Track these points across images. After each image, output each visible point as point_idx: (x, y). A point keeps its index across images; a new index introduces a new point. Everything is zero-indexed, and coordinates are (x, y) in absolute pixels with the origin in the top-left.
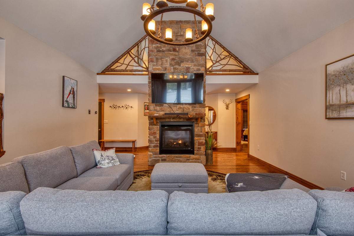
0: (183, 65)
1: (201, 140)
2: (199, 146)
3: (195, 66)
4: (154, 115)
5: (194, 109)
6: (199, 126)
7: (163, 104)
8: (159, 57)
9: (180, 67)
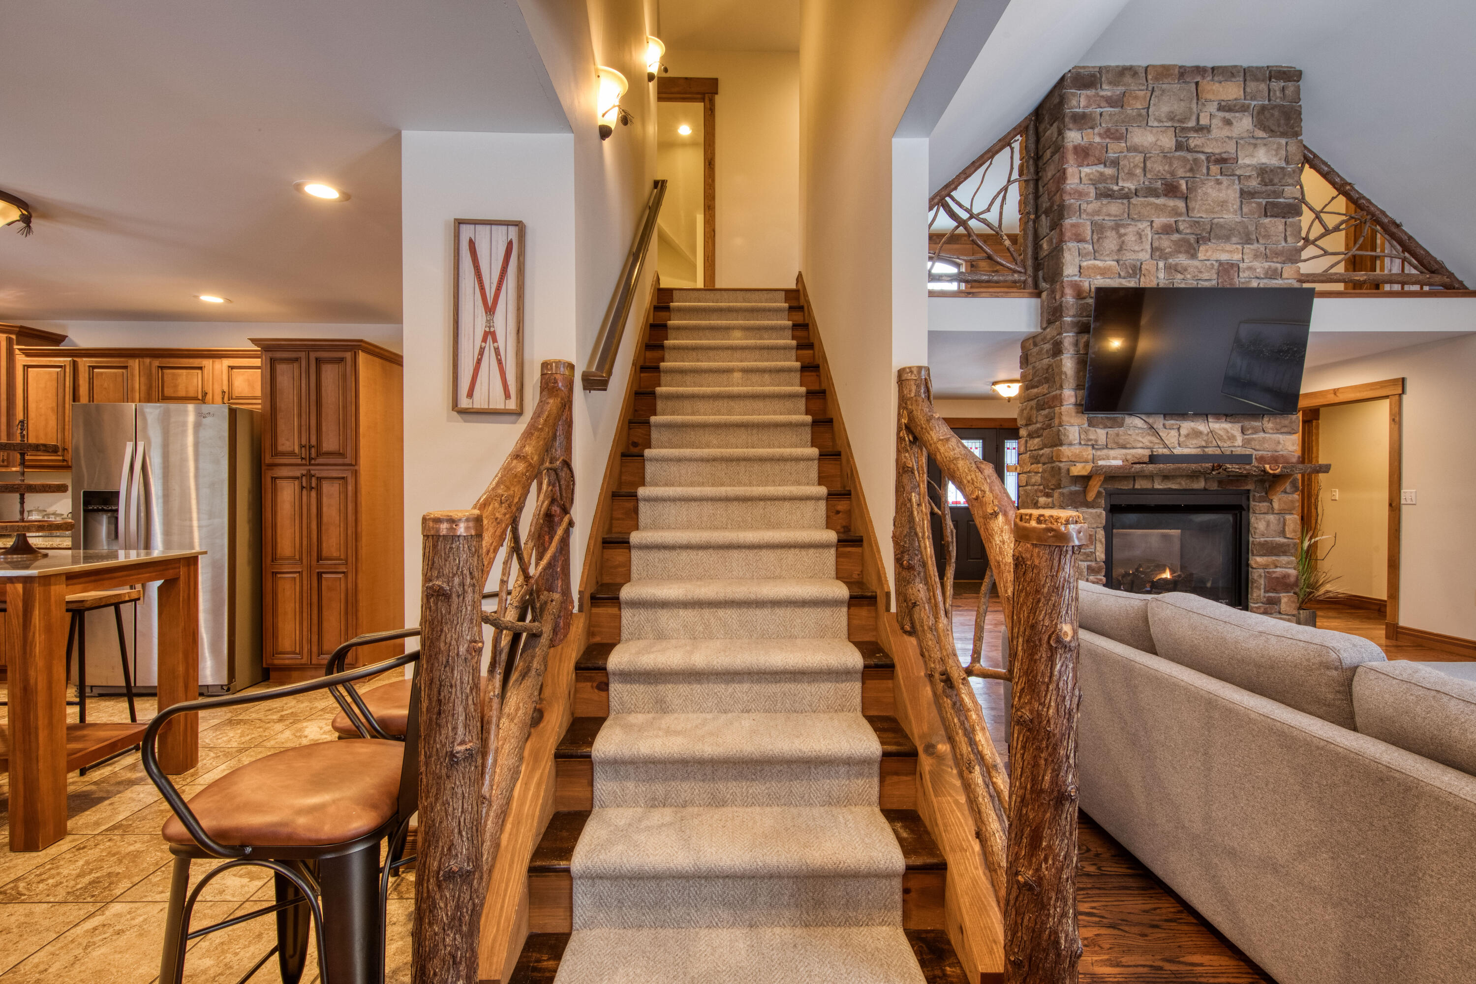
0: (1210, 253)
1: (1278, 570)
2: (1270, 594)
3: (1256, 257)
4: (1101, 463)
5: (1253, 439)
6: (1271, 510)
7: (1123, 419)
8: (1106, 218)
9: (1195, 263)
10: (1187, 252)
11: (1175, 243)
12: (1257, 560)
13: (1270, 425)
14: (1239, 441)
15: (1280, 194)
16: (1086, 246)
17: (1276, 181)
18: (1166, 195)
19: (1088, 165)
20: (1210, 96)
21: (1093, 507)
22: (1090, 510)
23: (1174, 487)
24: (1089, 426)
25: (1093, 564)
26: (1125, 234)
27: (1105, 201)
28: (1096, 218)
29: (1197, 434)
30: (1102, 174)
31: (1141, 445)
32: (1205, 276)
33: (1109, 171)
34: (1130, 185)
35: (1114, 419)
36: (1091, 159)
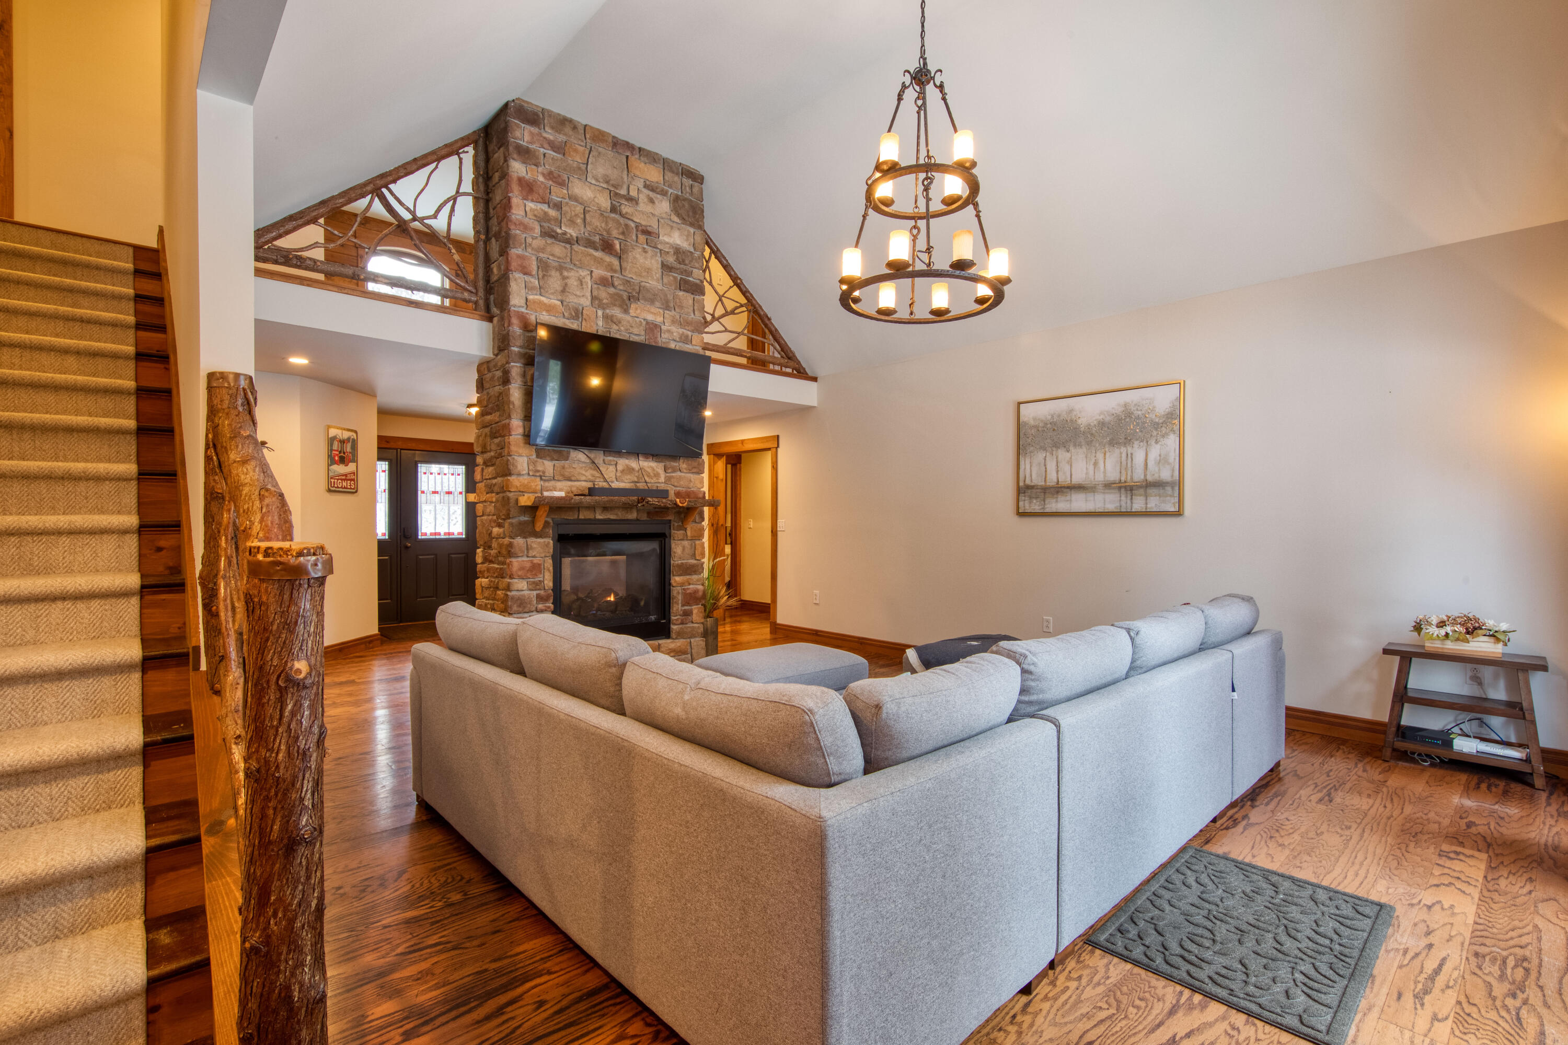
0: (639, 311)
1: (691, 586)
2: (686, 608)
3: (673, 322)
4: (546, 494)
5: (673, 477)
6: (685, 538)
7: (569, 453)
8: (551, 257)
9: (627, 318)
10: (621, 306)
11: (612, 296)
12: (676, 579)
13: (684, 466)
14: (662, 479)
15: (690, 274)
16: (532, 280)
17: (687, 262)
18: (603, 250)
19: (532, 201)
20: (638, 173)
21: (541, 537)
22: (539, 540)
23: (613, 517)
24: (538, 456)
25: (542, 592)
26: (567, 278)
27: (549, 241)
28: (541, 255)
29: (630, 470)
30: (545, 213)
31: (584, 478)
32: (636, 331)
33: (553, 213)
34: (572, 232)
35: (560, 452)
36: (535, 196)
